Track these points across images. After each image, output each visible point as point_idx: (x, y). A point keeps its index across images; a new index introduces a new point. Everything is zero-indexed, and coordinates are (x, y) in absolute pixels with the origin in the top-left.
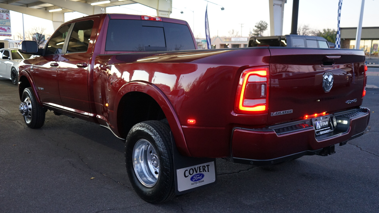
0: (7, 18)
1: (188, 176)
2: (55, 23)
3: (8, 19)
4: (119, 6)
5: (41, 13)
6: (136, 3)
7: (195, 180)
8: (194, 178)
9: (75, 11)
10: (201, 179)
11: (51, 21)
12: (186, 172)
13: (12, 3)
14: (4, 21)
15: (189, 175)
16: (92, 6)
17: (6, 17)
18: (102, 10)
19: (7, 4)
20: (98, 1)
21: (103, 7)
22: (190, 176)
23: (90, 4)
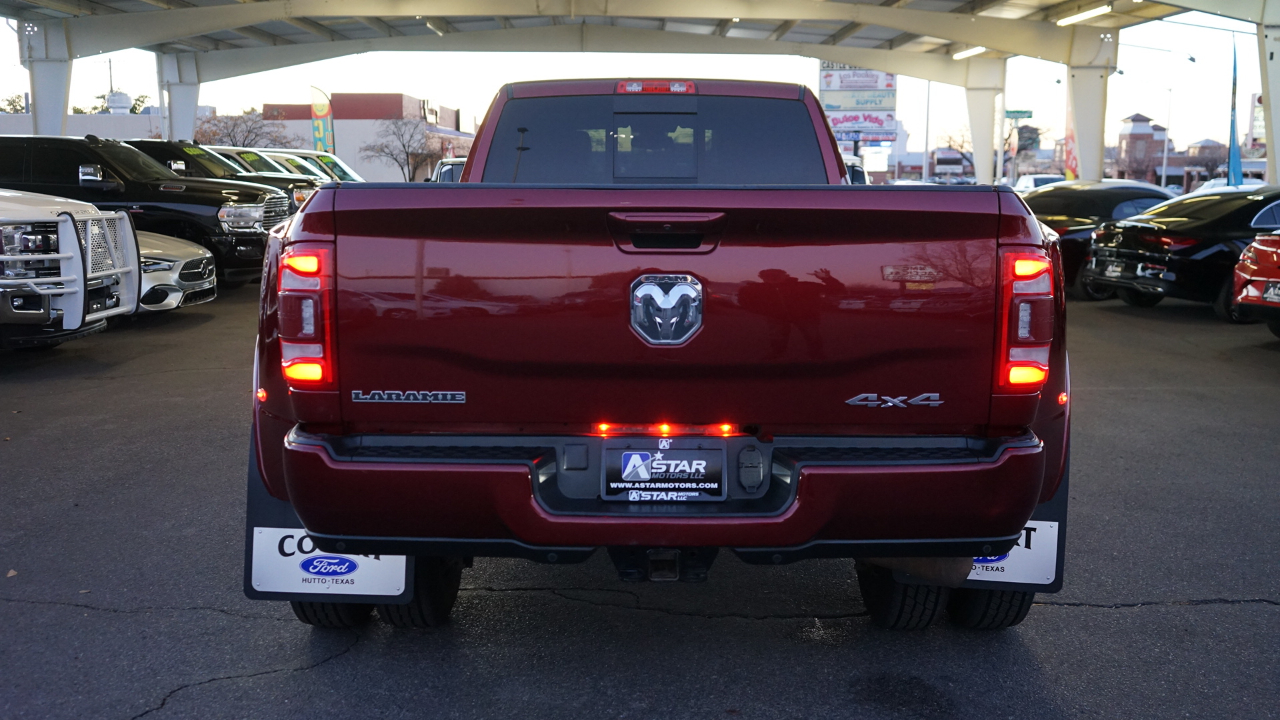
0: (889, 85)
1: (293, 554)
2: (973, 93)
3: (891, 88)
4: (1160, 18)
5: (934, 64)
6: (1186, 10)
7: (319, 573)
8: (315, 563)
9: (1016, 55)
10: (342, 573)
11: (964, 89)
12: (288, 541)
13: (842, 42)
14: (879, 96)
15: (298, 553)
16: (1060, 27)
17: (885, 83)
18: (1102, 40)
19: (834, 44)
20: (1076, 9)
21: (1106, 30)
22: (301, 557)
23: (1055, 24)
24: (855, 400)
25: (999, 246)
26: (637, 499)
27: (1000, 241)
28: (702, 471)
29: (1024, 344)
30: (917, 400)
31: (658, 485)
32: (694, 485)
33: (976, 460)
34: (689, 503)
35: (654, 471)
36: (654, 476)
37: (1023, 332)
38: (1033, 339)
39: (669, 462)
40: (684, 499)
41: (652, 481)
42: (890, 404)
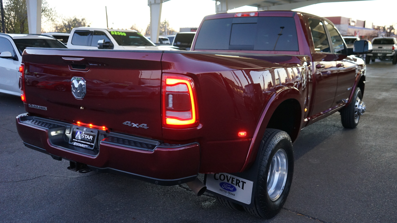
24: (125, 123)
25: (162, 73)
26: (75, 145)
27: (163, 71)
28: (91, 139)
29: (171, 110)
30: (141, 126)
31: (82, 142)
32: (89, 143)
33: (147, 149)
34: (85, 148)
35: (82, 137)
36: (82, 139)
37: (171, 105)
38: (173, 108)
39: (85, 135)
40: (84, 147)
41: (81, 140)
42: (134, 126)
